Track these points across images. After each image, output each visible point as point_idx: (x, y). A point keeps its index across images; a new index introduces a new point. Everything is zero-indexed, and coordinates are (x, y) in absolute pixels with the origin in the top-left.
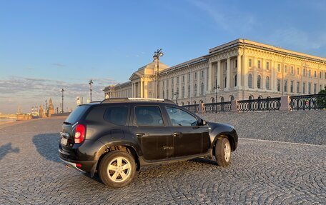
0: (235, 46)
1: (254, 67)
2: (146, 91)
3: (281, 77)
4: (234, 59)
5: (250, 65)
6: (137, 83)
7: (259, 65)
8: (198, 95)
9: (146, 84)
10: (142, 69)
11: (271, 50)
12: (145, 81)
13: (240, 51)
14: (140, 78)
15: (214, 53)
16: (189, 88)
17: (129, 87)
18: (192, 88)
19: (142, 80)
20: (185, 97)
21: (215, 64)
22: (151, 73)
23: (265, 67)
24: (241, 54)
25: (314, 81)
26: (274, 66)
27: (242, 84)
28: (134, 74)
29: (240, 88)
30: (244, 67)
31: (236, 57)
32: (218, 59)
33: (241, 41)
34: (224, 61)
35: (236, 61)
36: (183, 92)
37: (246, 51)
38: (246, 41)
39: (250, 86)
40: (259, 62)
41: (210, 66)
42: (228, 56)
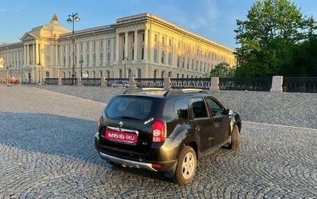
0: (142, 20)
1: (159, 42)
2: (43, 55)
3: (180, 54)
4: (142, 32)
5: (156, 41)
6: (31, 45)
7: (163, 41)
8: (104, 65)
9: (42, 47)
10: (37, 30)
11: (173, 28)
12: (42, 44)
13: (147, 25)
14: (34, 39)
15: (122, 24)
16: (94, 57)
17: (20, 49)
18: (98, 57)
19: (37, 42)
20: (90, 65)
21: (122, 35)
22: (49, 36)
23: (168, 44)
24: (148, 28)
25: (204, 60)
26: (175, 43)
27: (149, 58)
28: (27, 35)
29: (147, 62)
30: (151, 42)
31: (144, 31)
32: (126, 30)
33: (148, 15)
34: (131, 33)
35: (144, 35)
36: (88, 60)
37: (153, 25)
38: (153, 17)
39: (155, 60)
40: (163, 38)
41: (118, 36)
42: (135, 29)
